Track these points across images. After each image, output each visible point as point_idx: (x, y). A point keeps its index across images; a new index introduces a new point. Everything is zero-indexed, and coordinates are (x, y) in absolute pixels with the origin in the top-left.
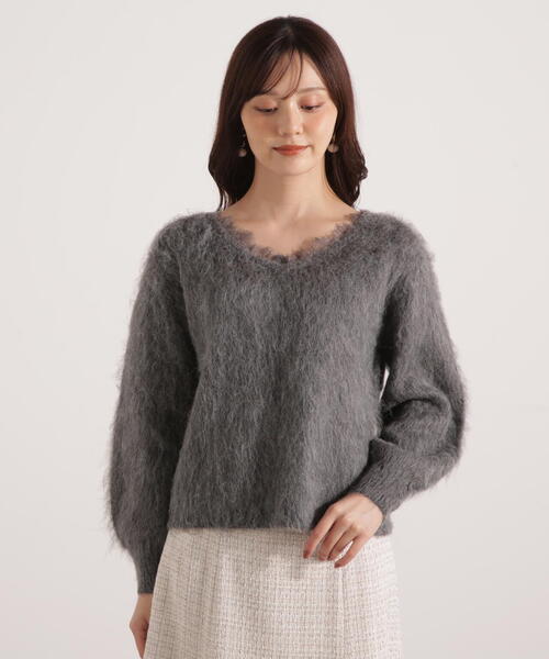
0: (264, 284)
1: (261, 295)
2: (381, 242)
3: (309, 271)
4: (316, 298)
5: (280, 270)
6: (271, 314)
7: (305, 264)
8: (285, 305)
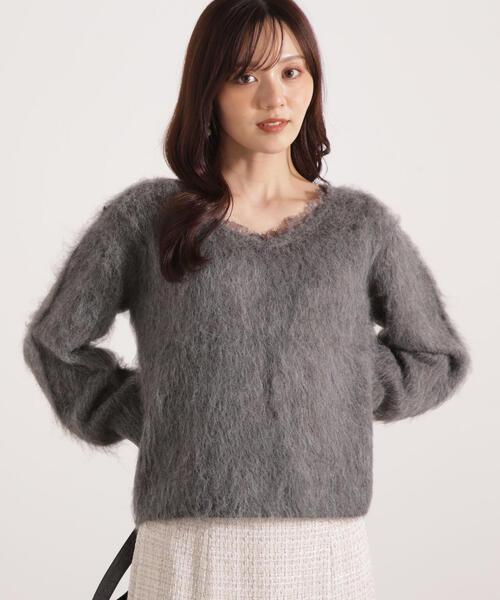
0: (249, 261)
1: (248, 273)
2: (356, 217)
3: (291, 250)
4: (306, 280)
5: (261, 247)
6: (258, 293)
7: (286, 242)
8: (273, 285)
